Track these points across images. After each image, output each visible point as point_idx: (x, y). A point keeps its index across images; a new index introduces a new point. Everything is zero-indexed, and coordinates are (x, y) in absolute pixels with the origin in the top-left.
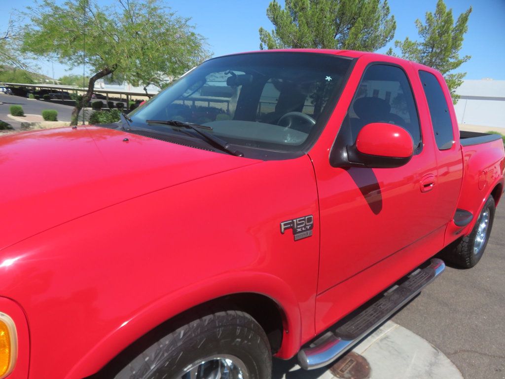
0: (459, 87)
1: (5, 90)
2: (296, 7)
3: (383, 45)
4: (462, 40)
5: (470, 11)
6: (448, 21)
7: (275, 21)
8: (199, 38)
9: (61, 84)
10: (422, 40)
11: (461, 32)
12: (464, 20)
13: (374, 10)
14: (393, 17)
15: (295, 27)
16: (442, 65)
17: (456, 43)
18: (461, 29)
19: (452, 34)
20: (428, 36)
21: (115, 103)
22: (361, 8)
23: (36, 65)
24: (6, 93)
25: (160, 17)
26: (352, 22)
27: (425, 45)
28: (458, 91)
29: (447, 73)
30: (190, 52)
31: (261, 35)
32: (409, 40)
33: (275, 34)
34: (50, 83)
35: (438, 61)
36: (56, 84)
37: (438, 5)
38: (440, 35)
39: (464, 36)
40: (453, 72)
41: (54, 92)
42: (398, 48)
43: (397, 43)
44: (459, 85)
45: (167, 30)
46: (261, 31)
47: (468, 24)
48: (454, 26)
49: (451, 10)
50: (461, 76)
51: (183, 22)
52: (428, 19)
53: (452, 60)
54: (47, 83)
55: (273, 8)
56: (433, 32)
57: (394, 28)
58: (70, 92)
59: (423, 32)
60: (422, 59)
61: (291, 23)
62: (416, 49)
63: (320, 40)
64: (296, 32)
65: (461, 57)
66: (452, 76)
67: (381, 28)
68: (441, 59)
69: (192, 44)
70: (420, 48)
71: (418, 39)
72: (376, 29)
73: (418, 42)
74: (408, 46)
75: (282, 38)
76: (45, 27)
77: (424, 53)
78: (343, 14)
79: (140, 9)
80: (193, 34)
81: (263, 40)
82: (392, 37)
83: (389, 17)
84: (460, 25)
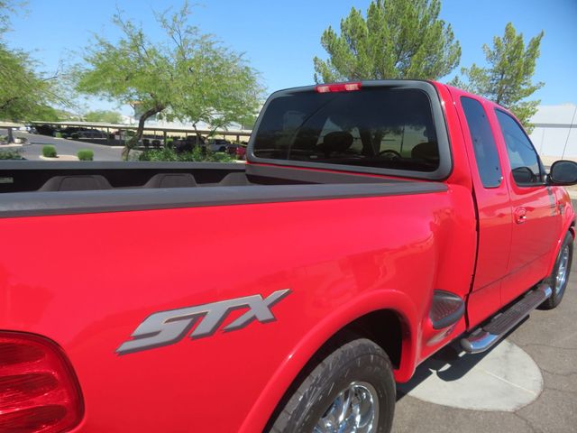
0: (533, 116)
1: (29, 128)
2: (353, 35)
3: (448, 72)
4: (534, 65)
5: (542, 35)
6: (519, 46)
7: (331, 50)
8: (253, 72)
9: (86, 120)
10: (490, 66)
11: (533, 57)
12: (536, 44)
13: (437, 37)
14: (458, 42)
15: (353, 55)
16: (514, 93)
17: (527, 69)
18: (532, 54)
19: (524, 60)
20: (497, 62)
21: (151, 140)
22: (423, 34)
23: (85, 104)
24: (30, 132)
25: (215, 52)
26: (414, 49)
27: (494, 71)
28: (532, 120)
29: (520, 101)
30: (245, 87)
31: (315, 64)
32: (476, 66)
33: (330, 64)
34: (75, 120)
35: (509, 88)
36: (81, 120)
37: (507, 29)
38: (511, 61)
39: (537, 61)
40: (525, 100)
41: (82, 129)
42: (464, 76)
43: (463, 70)
44: (534, 113)
45: (222, 65)
46: (316, 60)
47: (540, 48)
48: (525, 50)
49: (521, 35)
50: (535, 104)
51: (238, 56)
52: (496, 44)
53: (524, 87)
54: (73, 120)
55: (328, 36)
56: (503, 58)
57: (459, 54)
58: (99, 129)
59: (491, 57)
60: (492, 87)
61: (347, 52)
62: (485, 76)
63: (380, 70)
64: (353, 61)
65: (533, 85)
66: (525, 104)
67: (446, 54)
68: (513, 86)
69: (246, 79)
70: (489, 74)
71: (486, 66)
72: (440, 56)
73: (486, 69)
74: (475, 74)
75: (338, 68)
76: (98, 65)
77: (493, 80)
78: (404, 41)
79: (193, 45)
80: (247, 68)
81: (318, 70)
82: (458, 64)
83: (454, 42)
84: (532, 50)
